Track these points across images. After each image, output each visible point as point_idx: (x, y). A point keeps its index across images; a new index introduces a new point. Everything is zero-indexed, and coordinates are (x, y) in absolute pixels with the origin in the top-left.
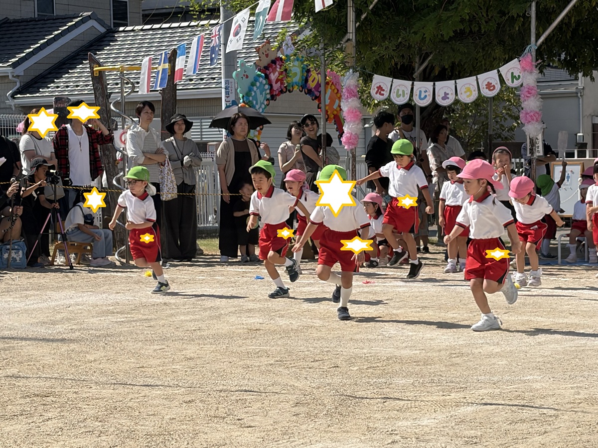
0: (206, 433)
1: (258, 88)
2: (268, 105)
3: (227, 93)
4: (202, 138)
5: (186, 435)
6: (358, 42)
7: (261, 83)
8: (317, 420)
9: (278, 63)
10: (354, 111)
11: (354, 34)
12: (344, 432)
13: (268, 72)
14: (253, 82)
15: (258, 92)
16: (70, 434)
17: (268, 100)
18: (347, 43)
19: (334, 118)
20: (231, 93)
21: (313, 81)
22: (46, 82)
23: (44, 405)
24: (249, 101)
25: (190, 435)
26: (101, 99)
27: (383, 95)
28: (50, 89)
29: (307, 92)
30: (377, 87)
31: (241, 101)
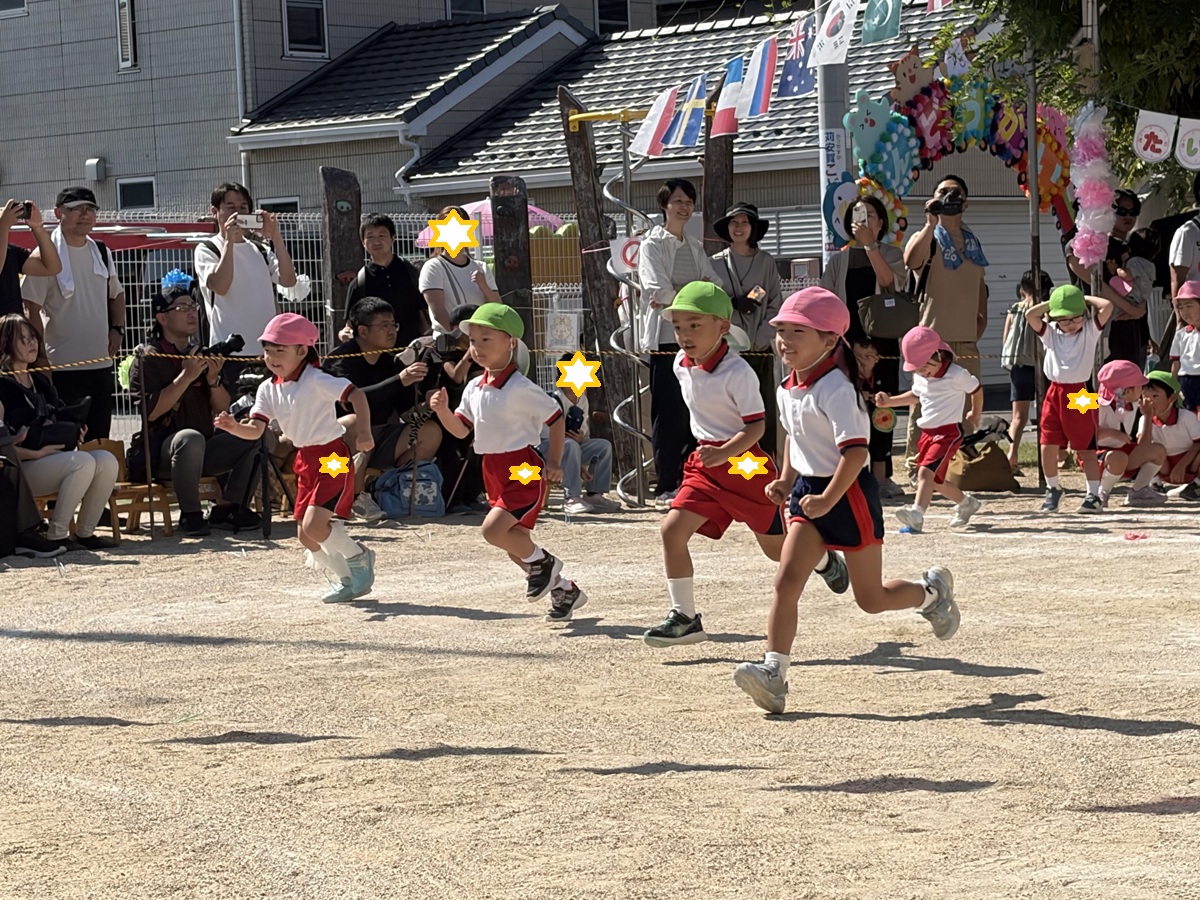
0: (828, 843)
1: (894, 145)
2: (916, 180)
3: (830, 158)
4: (780, 250)
5: (787, 846)
6: (1103, 45)
7: (901, 135)
8: (1051, 818)
9: (934, 93)
10: (1098, 187)
11: (1096, 29)
12: (1112, 842)
13: (915, 112)
14: (883, 134)
15: (896, 154)
16: (558, 842)
17: (915, 168)
18: (1080, 48)
19: (1052, 201)
20: (839, 158)
21: (1007, 128)
22: (470, 148)
23: (501, 784)
24: (878, 173)
25: (796, 846)
26: (583, 177)
27: (1159, 151)
28: (478, 162)
29: (994, 150)
30: (1147, 136)
31: (861, 172)
